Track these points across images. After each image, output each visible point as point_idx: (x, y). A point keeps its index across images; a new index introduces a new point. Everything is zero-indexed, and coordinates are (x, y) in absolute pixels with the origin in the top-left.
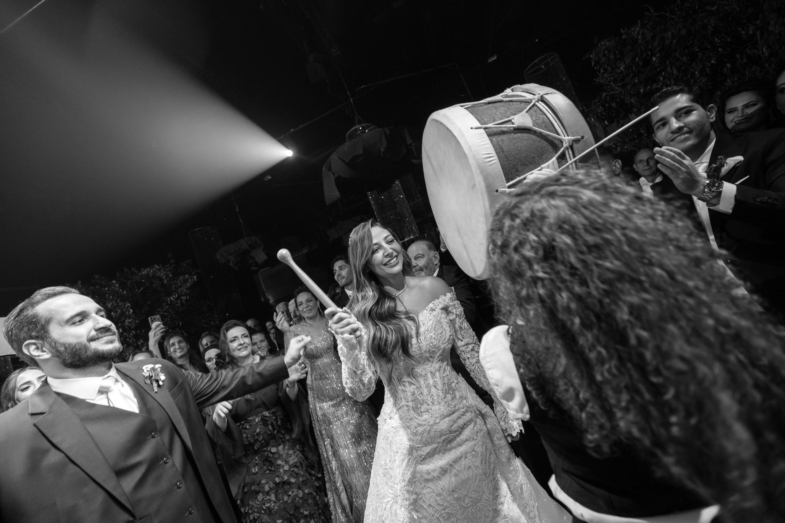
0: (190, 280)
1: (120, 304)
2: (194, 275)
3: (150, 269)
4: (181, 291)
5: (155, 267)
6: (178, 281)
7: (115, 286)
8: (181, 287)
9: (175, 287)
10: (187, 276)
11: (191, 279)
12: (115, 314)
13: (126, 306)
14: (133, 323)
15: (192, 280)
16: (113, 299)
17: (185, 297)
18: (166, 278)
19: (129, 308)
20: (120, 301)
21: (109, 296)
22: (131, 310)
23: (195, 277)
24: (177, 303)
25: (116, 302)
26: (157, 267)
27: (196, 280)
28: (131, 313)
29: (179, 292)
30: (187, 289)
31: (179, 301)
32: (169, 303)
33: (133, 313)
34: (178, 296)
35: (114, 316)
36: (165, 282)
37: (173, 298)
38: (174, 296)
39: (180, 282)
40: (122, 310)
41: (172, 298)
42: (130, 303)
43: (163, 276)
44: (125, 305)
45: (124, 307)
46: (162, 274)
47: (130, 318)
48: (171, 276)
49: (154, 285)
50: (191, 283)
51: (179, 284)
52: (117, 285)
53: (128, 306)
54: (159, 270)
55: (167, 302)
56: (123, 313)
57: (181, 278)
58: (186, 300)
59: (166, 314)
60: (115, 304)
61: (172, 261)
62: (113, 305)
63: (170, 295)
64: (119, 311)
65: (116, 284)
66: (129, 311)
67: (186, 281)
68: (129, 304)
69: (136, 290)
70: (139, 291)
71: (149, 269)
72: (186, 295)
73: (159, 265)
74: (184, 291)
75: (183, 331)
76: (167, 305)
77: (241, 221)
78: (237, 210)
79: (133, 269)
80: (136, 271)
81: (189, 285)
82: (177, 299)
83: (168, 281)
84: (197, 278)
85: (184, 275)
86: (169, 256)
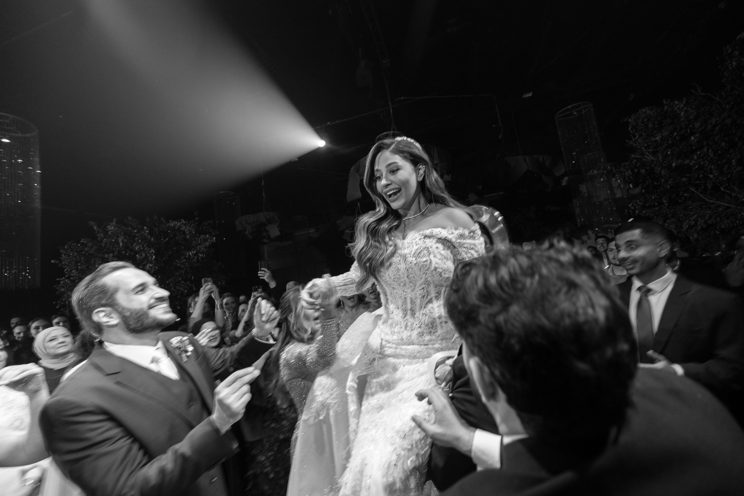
0: (209, 241)
1: (146, 249)
2: (214, 236)
3: (178, 222)
4: (200, 248)
5: (182, 221)
6: (199, 239)
7: (145, 232)
8: (200, 244)
9: (195, 244)
10: (208, 236)
11: (211, 239)
12: (139, 257)
13: (151, 252)
14: (153, 268)
15: (212, 240)
16: (140, 243)
17: (202, 255)
18: (189, 234)
19: (153, 254)
20: (147, 246)
21: (138, 240)
22: (154, 257)
23: (214, 238)
24: (194, 259)
25: (143, 246)
26: (184, 222)
27: (214, 241)
28: (153, 259)
29: (197, 249)
30: (205, 247)
31: (196, 257)
32: (187, 257)
33: (155, 259)
34: (196, 252)
35: (138, 258)
36: (188, 237)
37: (192, 253)
38: (193, 252)
39: (201, 240)
40: (146, 255)
41: (190, 254)
42: (154, 250)
43: (187, 231)
44: (150, 250)
45: (149, 253)
46: (186, 229)
47: (151, 263)
48: (194, 232)
49: (177, 238)
50: (210, 243)
51: (199, 242)
52: (147, 231)
53: (152, 252)
54: (185, 225)
55: (186, 255)
56: (146, 257)
57: (202, 236)
58: (202, 258)
59: (183, 266)
60: (142, 248)
61: (197, 219)
62: (140, 248)
63: (189, 250)
64: (144, 255)
65: (147, 230)
66: (152, 257)
67: (205, 240)
68: (153, 251)
69: (162, 239)
70: (164, 241)
71: (176, 222)
72: (203, 253)
73: (185, 220)
74: (202, 249)
76: (185, 258)
77: (264, 195)
78: (263, 184)
79: (162, 219)
80: (164, 221)
81: (207, 244)
82: (195, 255)
83: (190, 237)
84: (215, 239)
85: (206, 234)
86: (195, 214)
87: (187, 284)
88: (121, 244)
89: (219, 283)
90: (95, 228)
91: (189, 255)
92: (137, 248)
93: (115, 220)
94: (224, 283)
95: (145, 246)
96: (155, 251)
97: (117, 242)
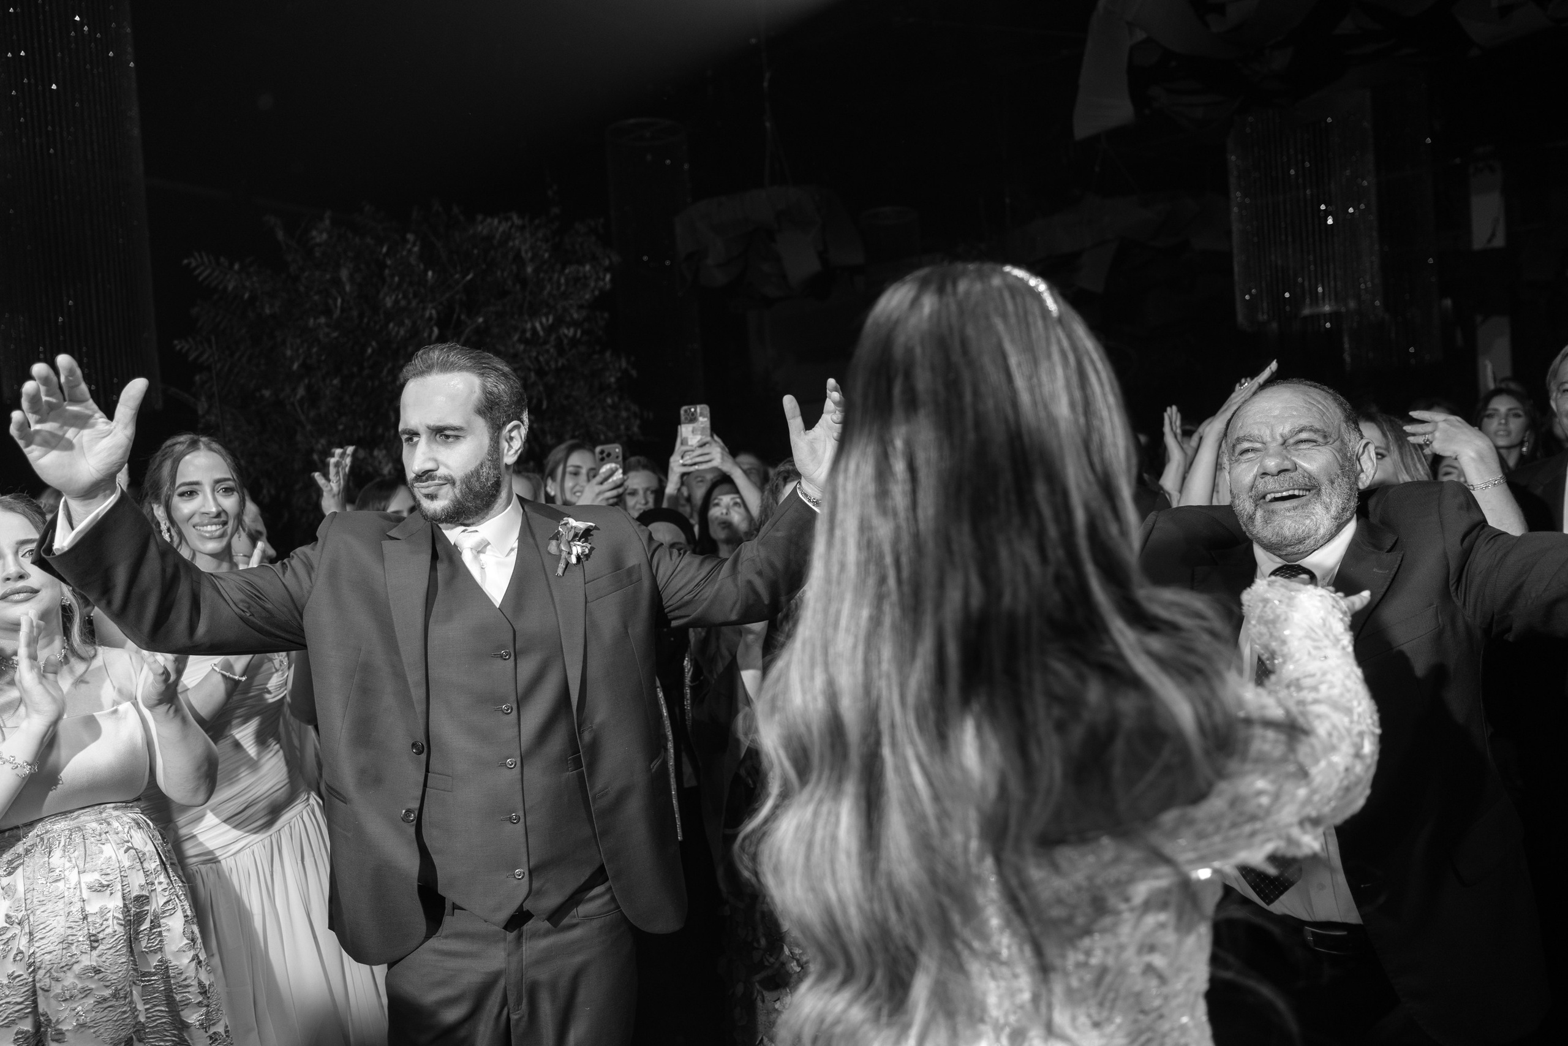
0: (592, 284)
1: (414, 304)
2: (607, 270)
3: (500, 222)
4: (565, 309)
5: (512, 218)
6: (563, 281)
7: (409, 250)
8: (565, 295)
9: (550, 294)
10: (587, 268)
11: (598, 279)
12: (396, 329)
13: (427, 314)
15: (601, 283)
16: (398, 287)
17: (572, 331)
18: (532, 260)
19: (433, 322)
20: (416, 295)
21: (392, 276)
23: (608, 277)
24: (549, 342)
25: (405, 297)
26: (517, 221)
27: (607, 287)
29: (557, 309)
30: (581, 307)
31: (555, 336)
32: (528, 335)
34: (553, 322)
35: (393, 334)
36: (529, 270)
37: (541, 324)
38: (544, 320)
39: (567, 282)
40: (414, 324)
41: (538, 325)
42: (434, 308)
43: (526, 252)
44: (424, 309)
45: (423, 316)
46: (524, 242)
48: (546, 255)
49: (499, 273)
50: (593, 291)
51: (563, 288)
52: (415, 249)
53: (431, 318)
54: (522, 228)
55: (524, 331)
56: (415, 332)
57: (570, 269)
58: (572, 341)
60: (403, 303)
61: (556, 210)
62: (396, 302)
63: (534, 313)
64: (408, 323)
65: (413, 245)
66: (431, 332)
67: (582, 282)
68: (433, 312)
69: (457, 276)
70: (463, 282)
71: (496, 221)
72: (575, 324)
73: (520, 217)
74: (573, 311)
76: (523, 340)
77: (768, 124)
78: (766, 84)
79: (456, 210)
80: (462, 218)
81: (587, 296)
82: (550, 329)
83: (537, 271)
84: (612, 280)
85: (581, 262)
86: (550, 193)
88: (348, 288)
90: (280, 235)
91: (534, 329)
92: (389, 302)
93: (329, 213)
95: (411, 296)
96: (438, 313)
97: (337, 282)
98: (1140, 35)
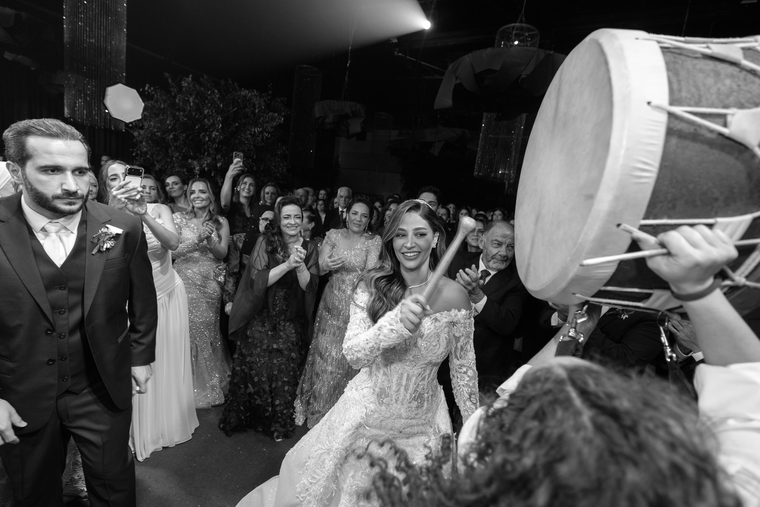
0: (277, 120)
1: (214, 114)
2: (283, 116)
3: (249, 92)
4: (267, 127)
5: (254, 92)
6: (267, 116)
7: (215, 96)
8: (267, 122)
9: (262, 120)
10: (276, 114)
11: (279, 119)
13: (218, 119)
14: (219, 137)
15: (280, 121)
16: (210, 107)
17: (267, 134)
18: (258, 108)
19: (220, 122)
20: (216, 111)
21: (208, 103)
22: (221, 125)
23: (283, 119)
24: (258, 136)
25: (212, 111)
27: (282, 122)
28: (219, 127)
29: (264, 126)
30: (272, 127)
31: (261, 135)
32: (252, 133)
33: (221, 128)
34: (262, 131)
36: (257, 111)
37: (257, 130)
38: (259, 129)
39: (269, 118)
40: (213, 121)
41: (256, 130)
42: (221, 117)
43: (257, 104)
44: (217, 117)
45: (217, 119)
46: (256, 101)
47: (217, 131)
48: (263, 107)
49: (247, 109)
50: (277, 123)
51: (267, 119)
52: (217, 96)
53: (220, 120)
54: (256, 96)
55: (251, 131)
56: (213, 124)
57: (270, 114)
58: (267, 138)
59: (247, 142)
60: (211, 113)
61: (271, 92)
62: (208, 112)
63: (256, 126)
64: (211, 121)
65: (217, 94)
66: (219, 125)
67: (273, 119)
68: (221, 119)
69: (231, 108)
70: (233, 110)
71: (247, 92)
72: (269, 132)
73: (257, 92)
74: (269, 128)
75: (254, 165)
76: (250, 134)
77: (346, 78)
78: (348, 65)
79: (236, 84)
80: (237, 88)
81: (274, 124)
82: (260, 133)
83: (259, 112)
84: (283, 120)
85: (275, 112)
86: (269, 86)
87: (248, 162)
88: (192, 104)
89: (280, 169)
90: (170, 81)
91: (255, 131)
92: (206, 112)
93: (191, 76)
94: (285, 170)
95: (214, 111)
96: (222, 119)
97: (188, 101)
98: (458, 81)
